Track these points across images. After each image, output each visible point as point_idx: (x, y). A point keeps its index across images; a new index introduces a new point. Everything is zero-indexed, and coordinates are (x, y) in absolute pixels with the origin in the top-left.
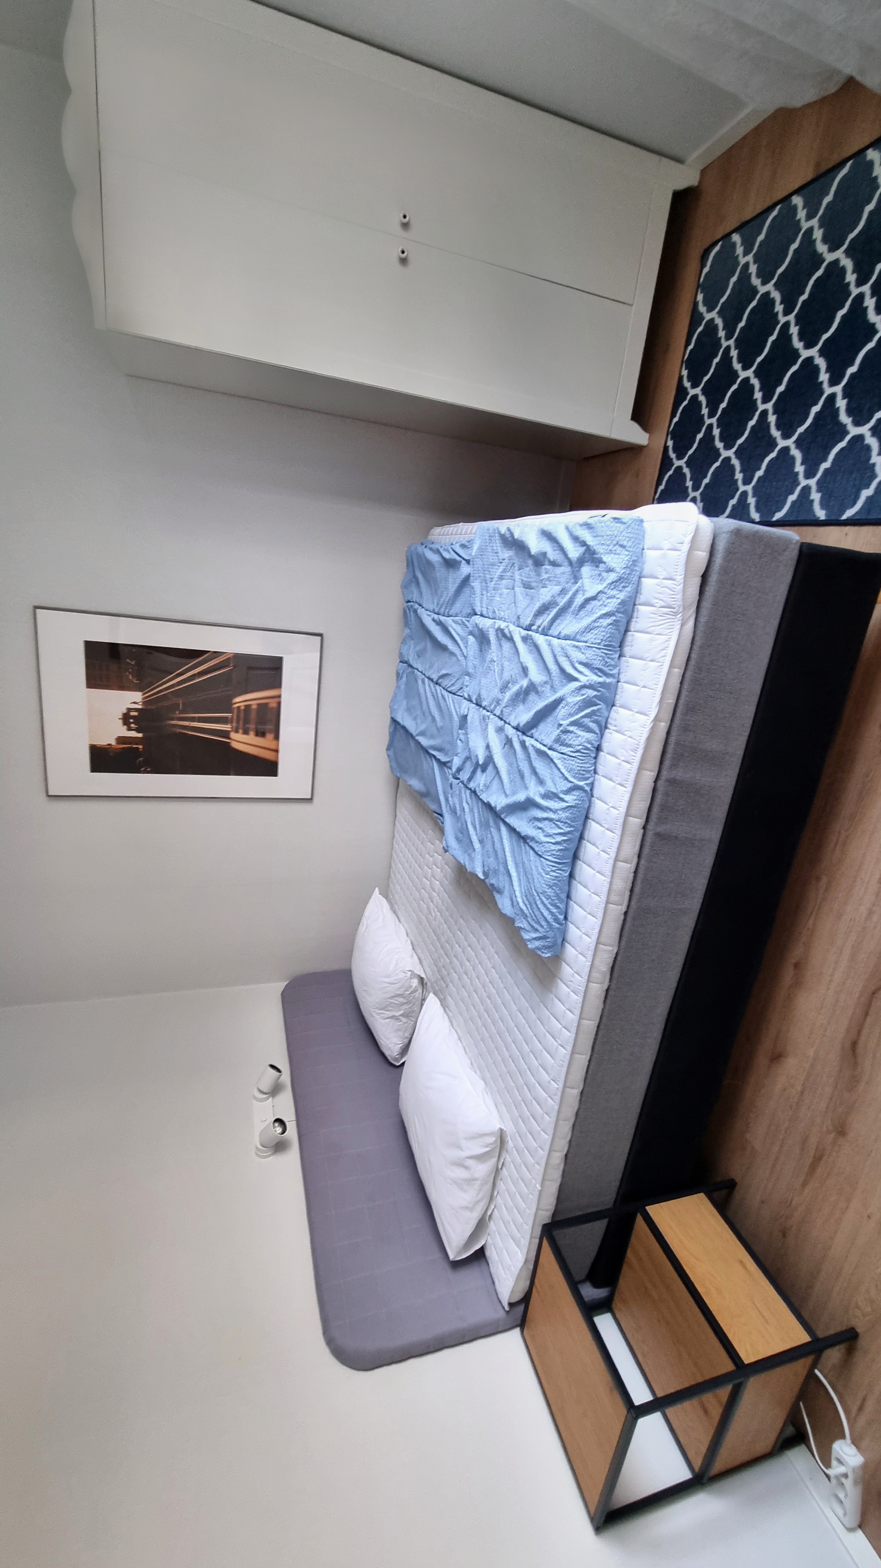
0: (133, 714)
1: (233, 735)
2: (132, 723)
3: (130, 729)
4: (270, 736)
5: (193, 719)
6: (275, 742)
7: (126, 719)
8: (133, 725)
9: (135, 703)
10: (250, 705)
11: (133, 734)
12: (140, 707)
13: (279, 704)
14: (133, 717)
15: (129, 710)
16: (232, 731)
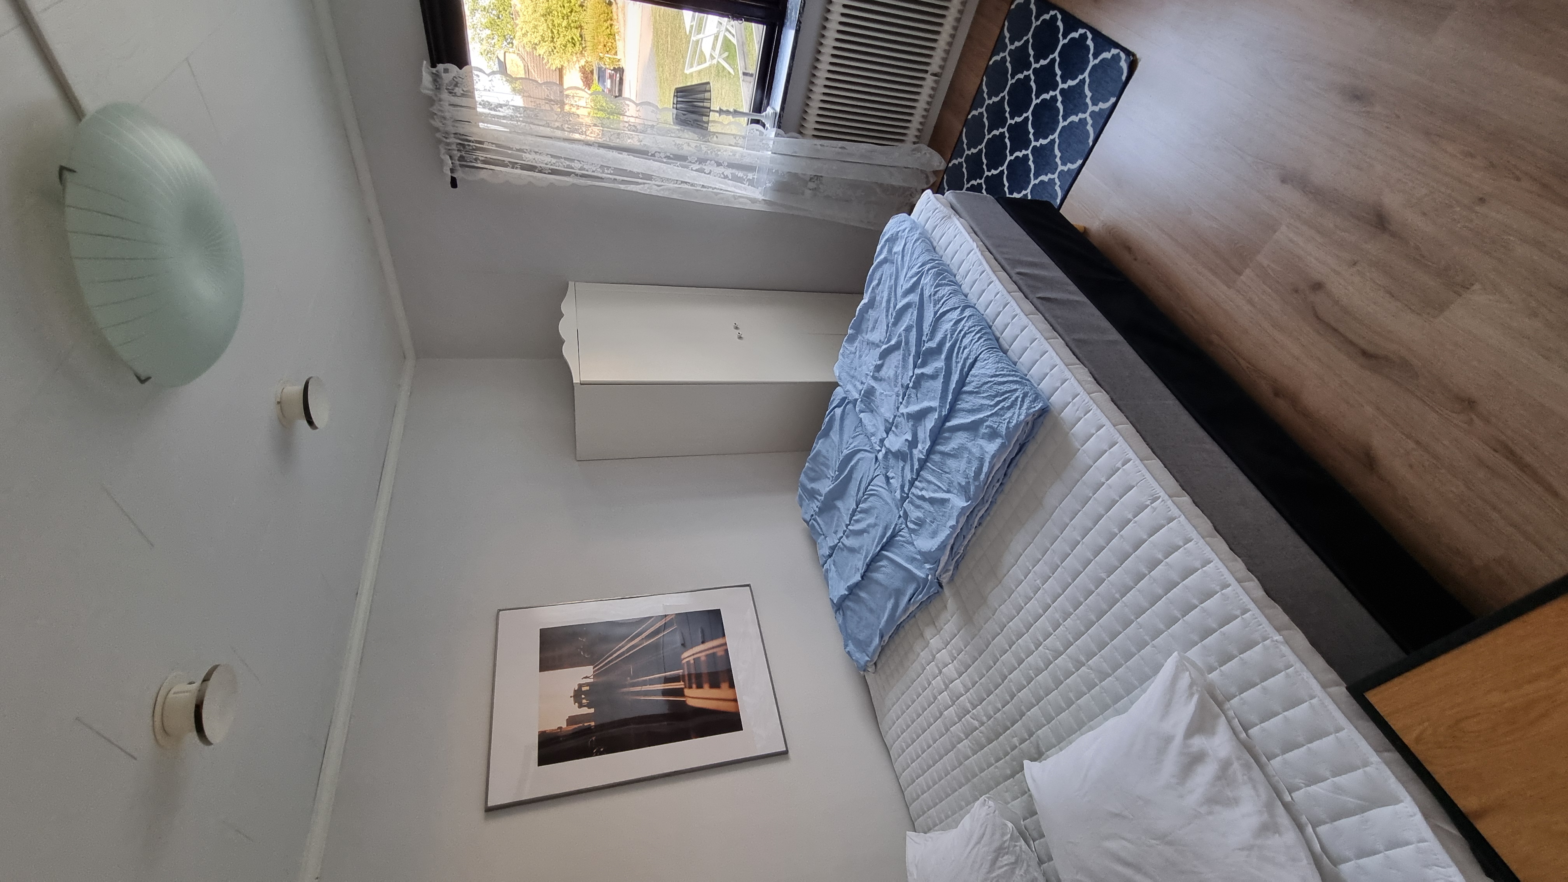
0: (584, 689)
1: (687, 692)
2: (583, 698)
3: (581, 706)
4: (725, 685)
5: (645, 683)
6: (730, 691)
7: (578, 695)
8: (584, 701)
9: (586, 677)
10: (699, 658)
11: (585, 711)
12: (592, 680)
13: (726, 651)
14: (585, 693)
15: (580, 686)
16: (685, 687)
